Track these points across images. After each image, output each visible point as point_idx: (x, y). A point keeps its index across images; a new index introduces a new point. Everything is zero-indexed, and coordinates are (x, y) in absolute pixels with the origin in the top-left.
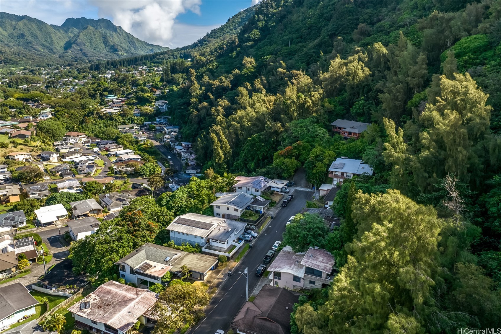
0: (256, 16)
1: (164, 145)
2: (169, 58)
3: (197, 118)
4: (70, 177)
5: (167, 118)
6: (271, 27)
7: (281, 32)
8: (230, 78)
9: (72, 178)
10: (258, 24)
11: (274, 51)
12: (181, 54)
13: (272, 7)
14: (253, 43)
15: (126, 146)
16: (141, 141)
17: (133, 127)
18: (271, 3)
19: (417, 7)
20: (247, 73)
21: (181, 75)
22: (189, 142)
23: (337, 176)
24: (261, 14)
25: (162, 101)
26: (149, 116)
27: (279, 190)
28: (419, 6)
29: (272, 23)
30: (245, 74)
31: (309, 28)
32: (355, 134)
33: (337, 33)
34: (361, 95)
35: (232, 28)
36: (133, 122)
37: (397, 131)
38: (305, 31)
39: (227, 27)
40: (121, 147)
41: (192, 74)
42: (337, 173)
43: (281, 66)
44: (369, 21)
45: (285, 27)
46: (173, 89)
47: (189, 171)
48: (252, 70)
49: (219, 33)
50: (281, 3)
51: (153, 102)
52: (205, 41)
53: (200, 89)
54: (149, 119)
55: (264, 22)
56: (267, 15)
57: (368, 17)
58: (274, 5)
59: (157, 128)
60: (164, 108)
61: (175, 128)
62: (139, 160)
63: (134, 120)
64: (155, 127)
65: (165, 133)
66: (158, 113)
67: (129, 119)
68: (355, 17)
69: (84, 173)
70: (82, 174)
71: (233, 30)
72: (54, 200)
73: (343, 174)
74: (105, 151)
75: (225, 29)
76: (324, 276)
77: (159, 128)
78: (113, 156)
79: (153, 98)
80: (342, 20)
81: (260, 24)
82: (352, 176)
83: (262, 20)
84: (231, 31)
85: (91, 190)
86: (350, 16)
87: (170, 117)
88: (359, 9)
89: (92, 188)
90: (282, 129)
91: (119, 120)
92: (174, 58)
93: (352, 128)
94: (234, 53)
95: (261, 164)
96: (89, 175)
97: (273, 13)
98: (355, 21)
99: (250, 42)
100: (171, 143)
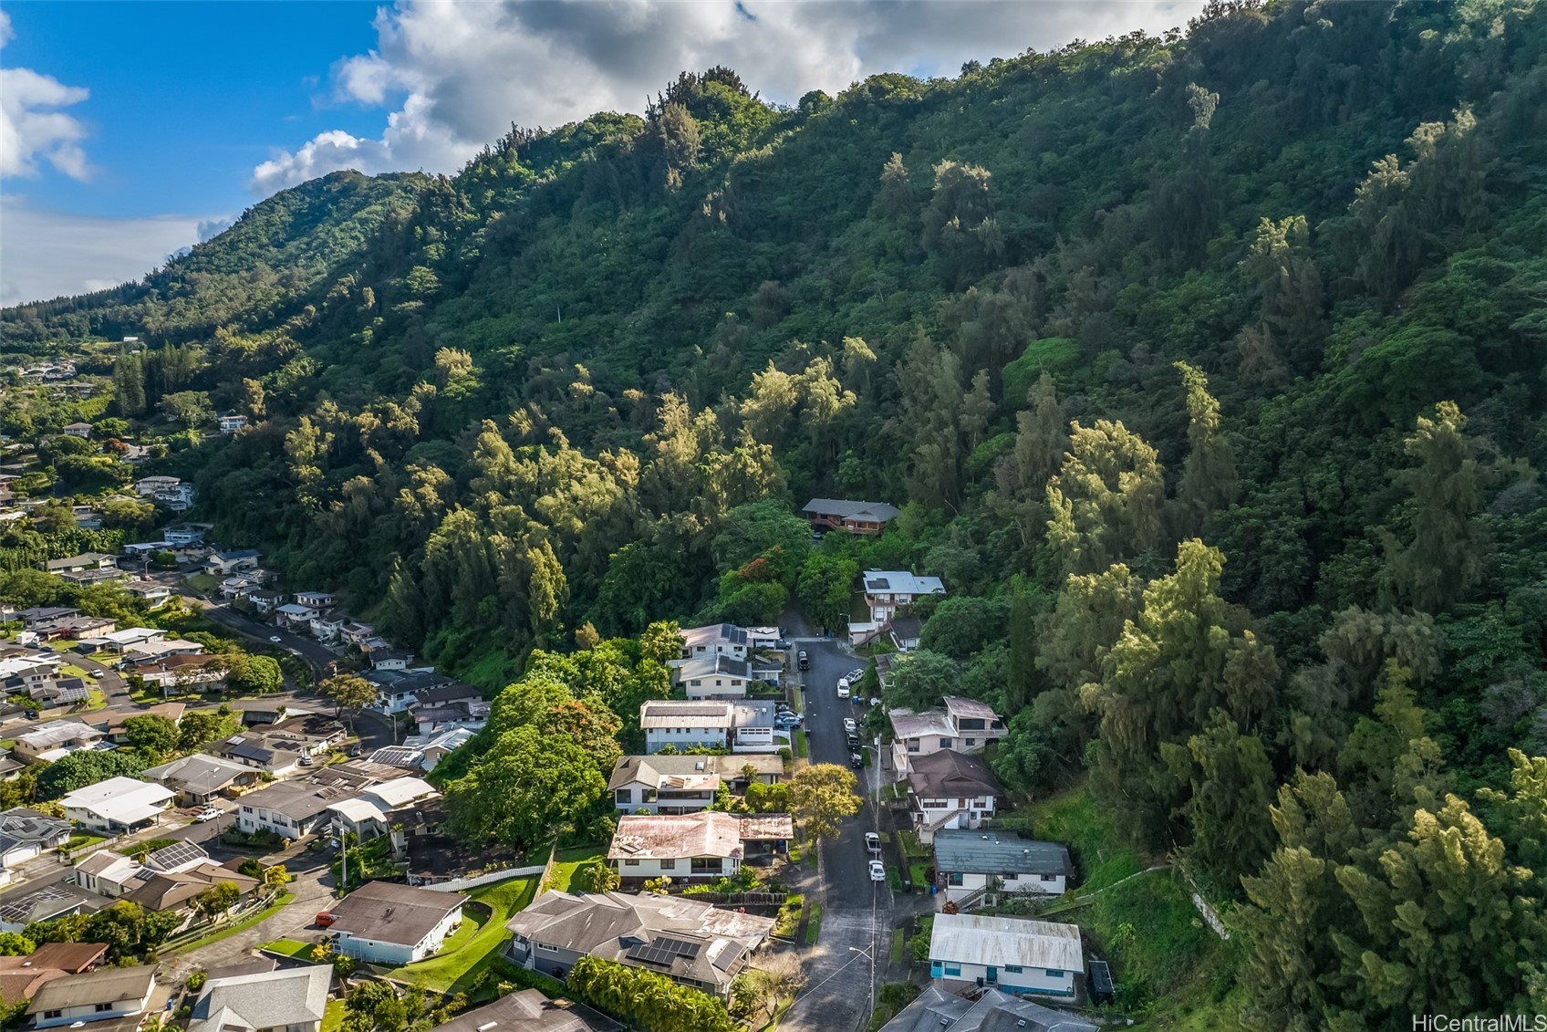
0: (418, 229)
1: (231, 606)
2: (55, 335)
3: (342, 522)
4: (17, 719)
5: (202, 529)
6: (466, 262)
7: (525, 281)
8: (411, 407)
9: (26, 721)
10: (427, 252)
11: (518, 333)
12: (93, 320)
13: (461, 205)
14: (420, 303)
15: (123, 618)
16: (154, 601)
17: (95, 565)
18: (458, 196)
19: (885, 253)
20: (461, 394)
21: (190, 395)
22: (319, 590)
23: (881, 603)
24: (432, 223)
25: (161, 478)
26: (138, 527)
27: (772, 644)
28: (889, 250)
29: (470, 251)
30: (458, 394)
31: (607, 278)
32: (872, 524)
33: (698, 296)
34: (841, 446)
35: (265, 240)
36: (85, 548)
37: (1063, 504)
38: (599, 283)
39: (249, 239)
40: (109, 624)
41: (255, 393)
42: (881, 597)
43: (577, 377)
44: (770, 271)
45: (533, 268)
46: (187, 442)
47: (386, 663)
48: (473, 384)
49: (221, 255)
50: (486, 198)
51: (126, 481)
52: (175, 280)
53: (321, 439)
54: (140, 534)
55: (442, 246)
56: (447, 226)
57: (766, 263)
58: (465, 201)
59: (179, 560)
60: (182, 498)
61: (248, 555)
62: (198, 653)
63: (89, 541)
64: (174, 557)
65: (219, 571)
66: (164, 517)
67: (70, 539)
68: (737, 260)
69: (61, 705)
70: (53, 707)
71: (271, 248)
72: (65, 776)
73: (892, 596)
74: (62, 637)
75: (241, 245)
76: (988, 726)
77: (185, 559)
78: (99, 650)
79: (126, 471)
80: (706, 267)
81: (433, 252)
82: (910, 599)
83: (437, 241)
84: (263, 252)
85: (150, 741)
86: (724, 256)
87: (210, 526)
88: (743, 242)
89: (152, 734)
90: (699, 528)
91: (37, 545)
92: (72, 335)
93: (863, 513)
94: (368, 333)
95: (658, 610)
96: (81, 706)
97: (465, 222)
98: (738, 270)
99: (413, 300)
100: (254, 599)
